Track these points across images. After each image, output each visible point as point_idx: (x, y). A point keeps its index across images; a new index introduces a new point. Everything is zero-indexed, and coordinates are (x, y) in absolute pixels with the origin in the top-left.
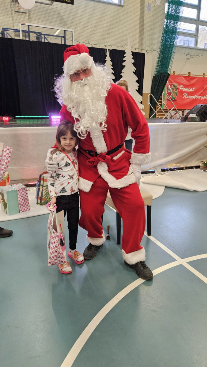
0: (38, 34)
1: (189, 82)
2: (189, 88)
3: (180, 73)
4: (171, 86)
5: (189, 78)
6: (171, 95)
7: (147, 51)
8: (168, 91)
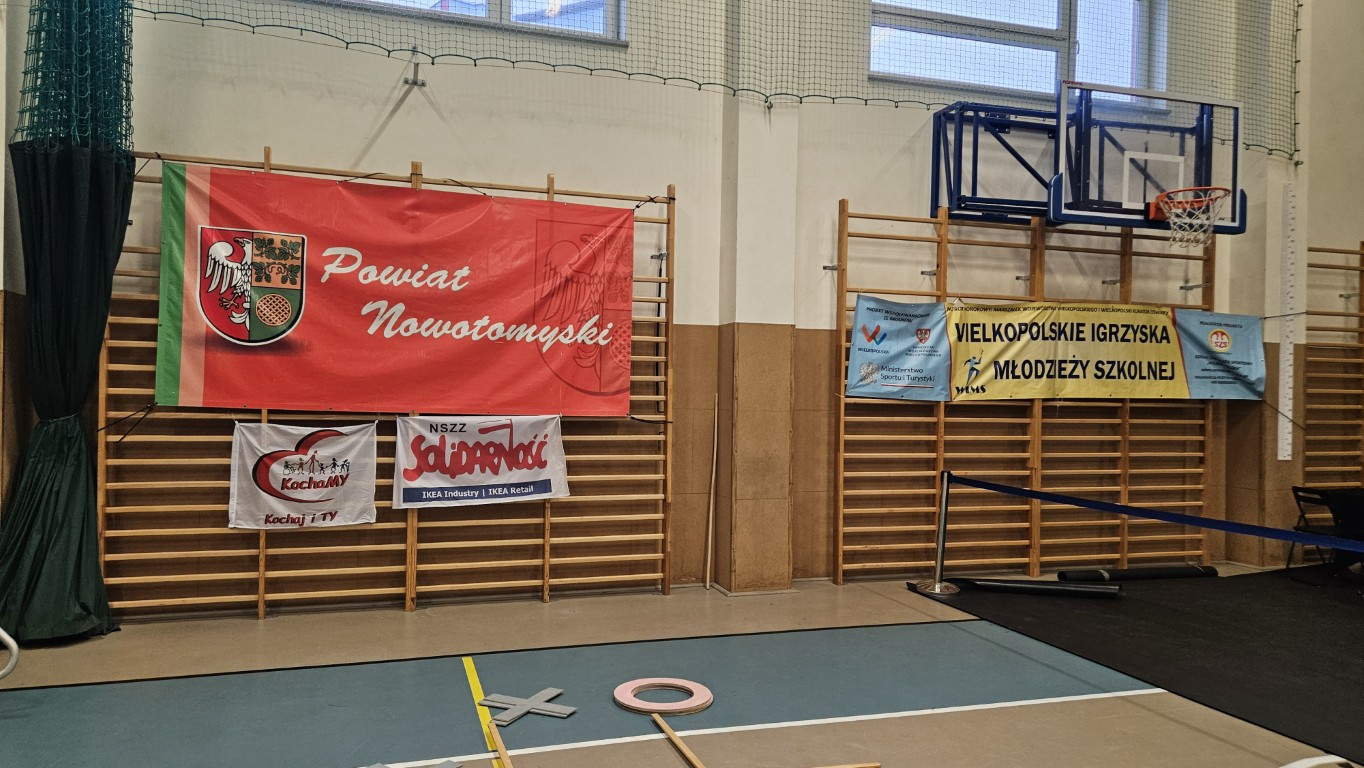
1: (410, 231)
2: (415, 269)
6: (239, 309)
8: (205, 281)
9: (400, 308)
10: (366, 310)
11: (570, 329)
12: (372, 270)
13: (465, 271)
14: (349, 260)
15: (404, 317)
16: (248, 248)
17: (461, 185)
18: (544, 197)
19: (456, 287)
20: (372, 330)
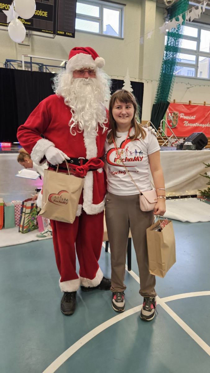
0: (41, 65)
1: (190, 111)
2: (190, 116)
3: (181, 102)
4: (171, 113)
5: (189, 106)
6: (171, 123)
7: (147, 81)
8: (168, 119)
9: (188, 122)
10: (184, 122)
11: (206, 125)
12: (185, 116)
13: (195, 116)
14: (183, 115)
15: (188, 123)
16: (172, 114)
17: (195, 104)
18: (203, 105)
19: (194, 119)
20: (184, 125)
